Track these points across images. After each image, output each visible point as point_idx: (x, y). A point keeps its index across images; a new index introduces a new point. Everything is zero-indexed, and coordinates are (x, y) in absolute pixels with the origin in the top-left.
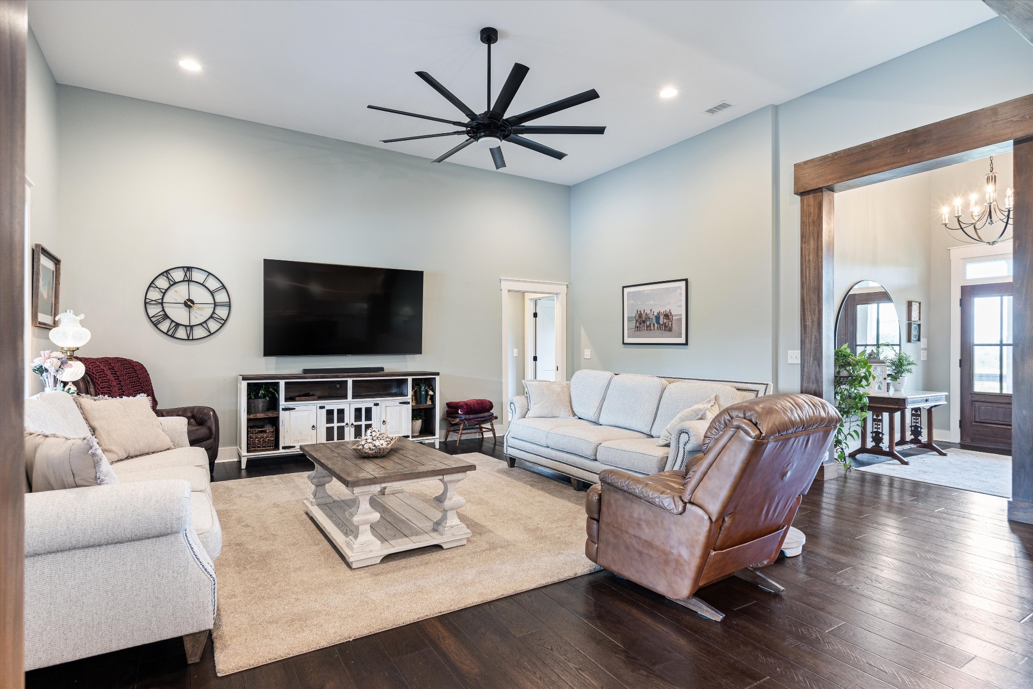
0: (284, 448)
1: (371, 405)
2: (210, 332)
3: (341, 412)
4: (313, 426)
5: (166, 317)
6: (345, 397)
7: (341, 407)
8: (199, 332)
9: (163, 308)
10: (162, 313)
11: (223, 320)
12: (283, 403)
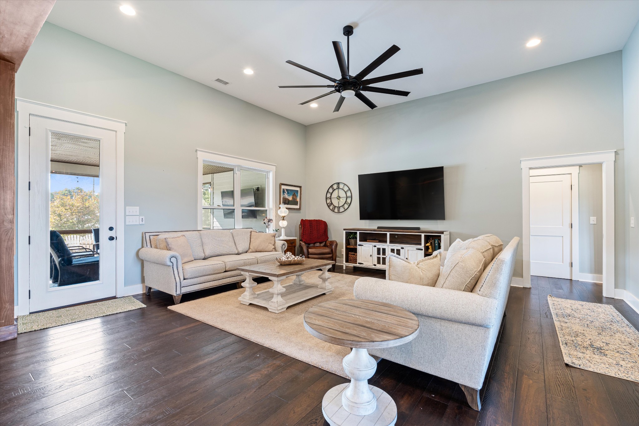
0: (359, 263)
1: (399, 248)
2: (344, 209)
3: (384, 250)
4: (371, 255)
5: (332, 203)
6: (386, 242)
7: (384, 247)
8: (342, 209)
9: (331, 200)
10: (331, 202)
11: (349, 204)
12: (358, 242)
